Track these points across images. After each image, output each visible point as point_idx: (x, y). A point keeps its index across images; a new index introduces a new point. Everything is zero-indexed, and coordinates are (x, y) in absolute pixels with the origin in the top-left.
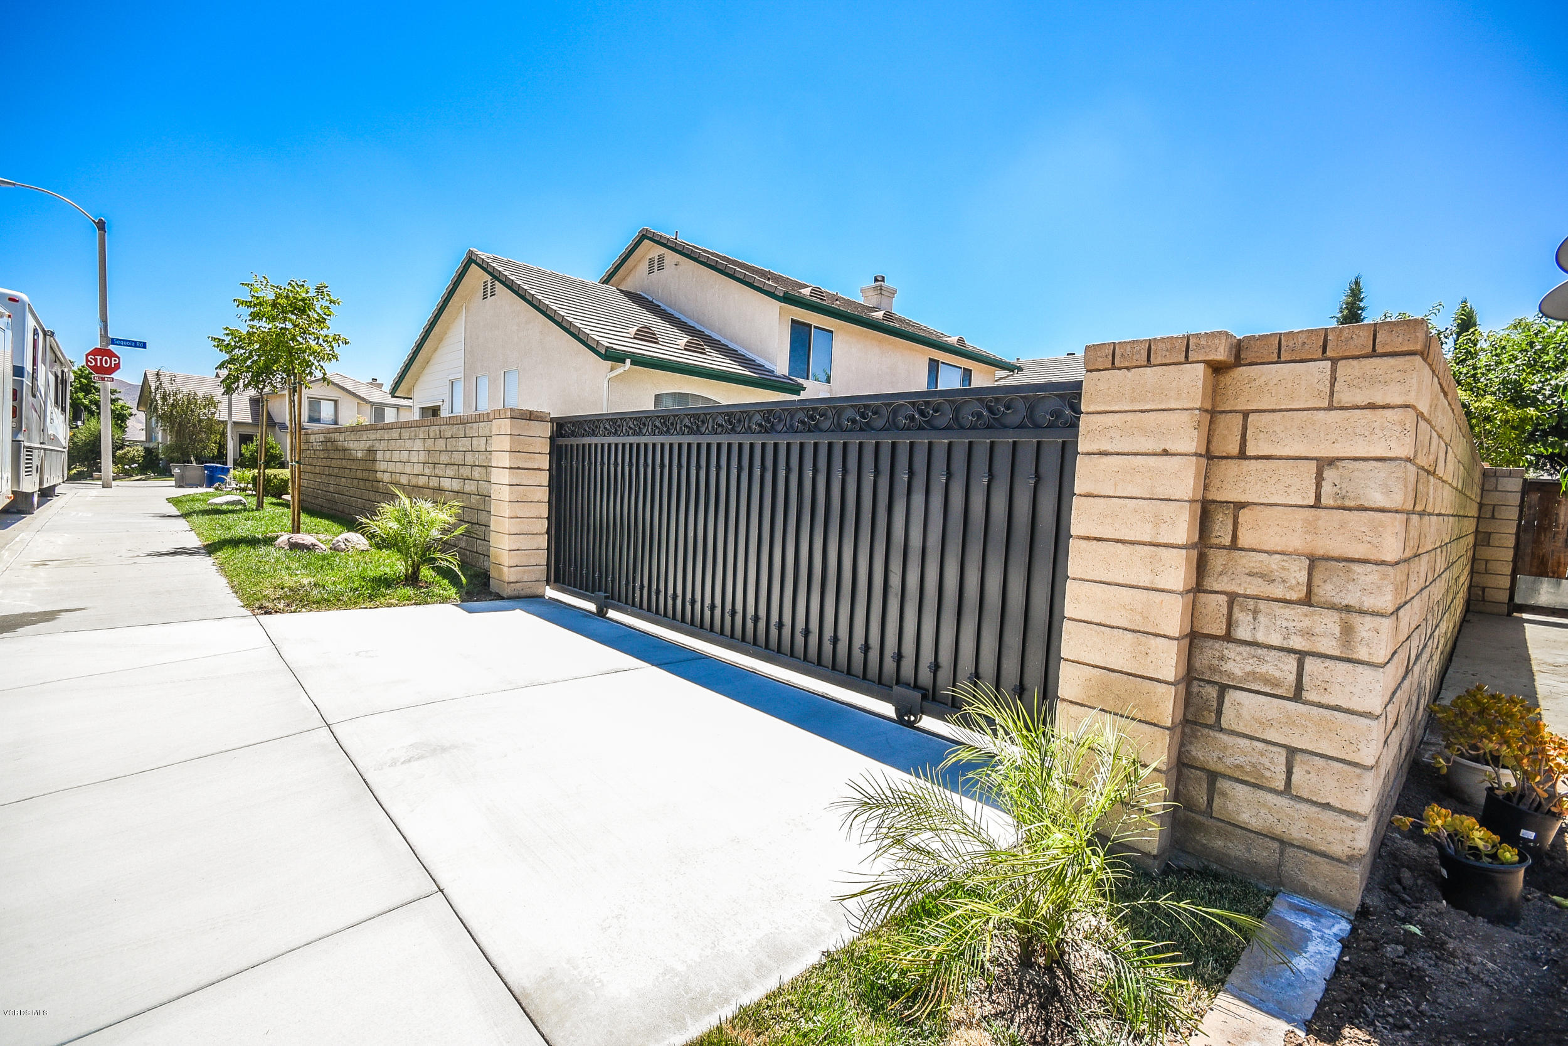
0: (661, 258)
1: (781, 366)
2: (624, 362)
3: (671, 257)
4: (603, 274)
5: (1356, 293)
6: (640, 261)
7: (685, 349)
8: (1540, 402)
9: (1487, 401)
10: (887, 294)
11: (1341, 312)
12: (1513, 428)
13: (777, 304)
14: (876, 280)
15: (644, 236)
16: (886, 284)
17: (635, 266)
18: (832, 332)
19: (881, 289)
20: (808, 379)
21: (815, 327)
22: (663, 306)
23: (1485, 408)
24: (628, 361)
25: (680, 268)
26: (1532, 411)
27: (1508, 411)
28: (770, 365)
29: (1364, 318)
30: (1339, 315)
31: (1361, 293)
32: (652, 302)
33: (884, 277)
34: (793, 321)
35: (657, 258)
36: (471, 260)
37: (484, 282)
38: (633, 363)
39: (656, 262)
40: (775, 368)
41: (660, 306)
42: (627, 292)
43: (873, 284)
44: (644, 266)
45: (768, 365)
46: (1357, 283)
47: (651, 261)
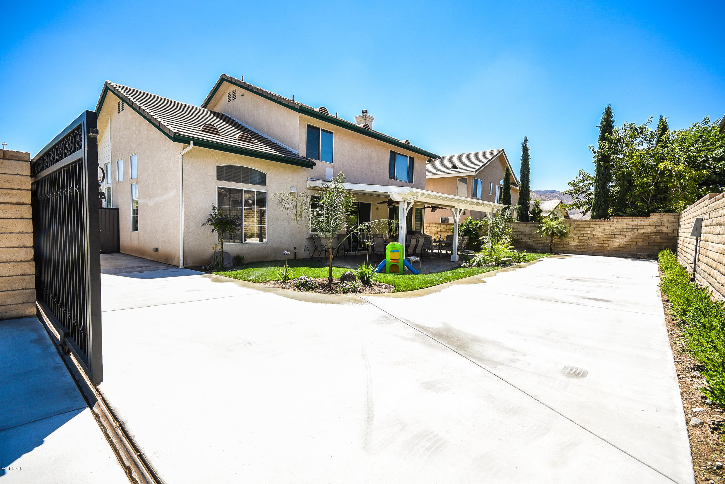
0: (234, 92)
1: (302, 151)
2: (189, 143)
3: (240, 91)
4: (202, 103)
5: (609, 113)
6: (223, 95)
7: (239, 140)
8: (707, 167)
9: (681, 167)
10: (369, 120)
11: (602, 123)
12: (695, 181)
13: (298, 115)
14: (363, 112)
15: (223, 79)
16: (369, 114)
17: (221, 98)
18: (332, 133)
19: (365, 117)
20: (319, 159)
21: (322, 130)
22: (237, 121)
23: (680, 171)
24: (192, 143)
25: (245, 97)
26: (704, 172)
27: (692, 172)
28: (295, 151)
29: (614, 126)
30: (601, 125)
31: (611, 114)
32: (230, 118)
33: (367, 111)
34: (308, 126)
35: (232, 92)
36: (107, 88)
37: (119, 103)
38: (195, 144)
39: (232, 95)
40: (298, 152)
41: (235, 120)
42: (216, 112)
43: (361, 114)
44: (225, 98)
45: (294, 151)
46: (609, 108)
47: (229, 95)
